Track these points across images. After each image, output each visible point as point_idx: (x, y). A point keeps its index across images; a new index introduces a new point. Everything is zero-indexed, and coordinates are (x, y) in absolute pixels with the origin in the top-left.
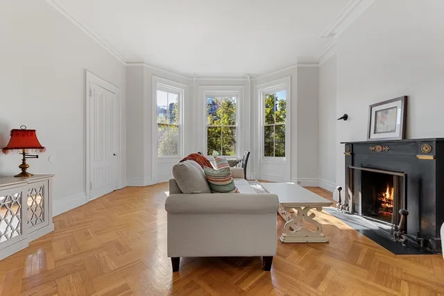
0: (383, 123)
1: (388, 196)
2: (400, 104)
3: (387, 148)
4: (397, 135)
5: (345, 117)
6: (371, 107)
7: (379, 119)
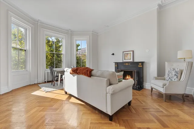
0: (127, 57)
1: (127, 78)
2: (132, 52)
3: (129, 64)
4: (131, 60)
5: (113, 54)
6: (123, 52)
7: (126, 56)
